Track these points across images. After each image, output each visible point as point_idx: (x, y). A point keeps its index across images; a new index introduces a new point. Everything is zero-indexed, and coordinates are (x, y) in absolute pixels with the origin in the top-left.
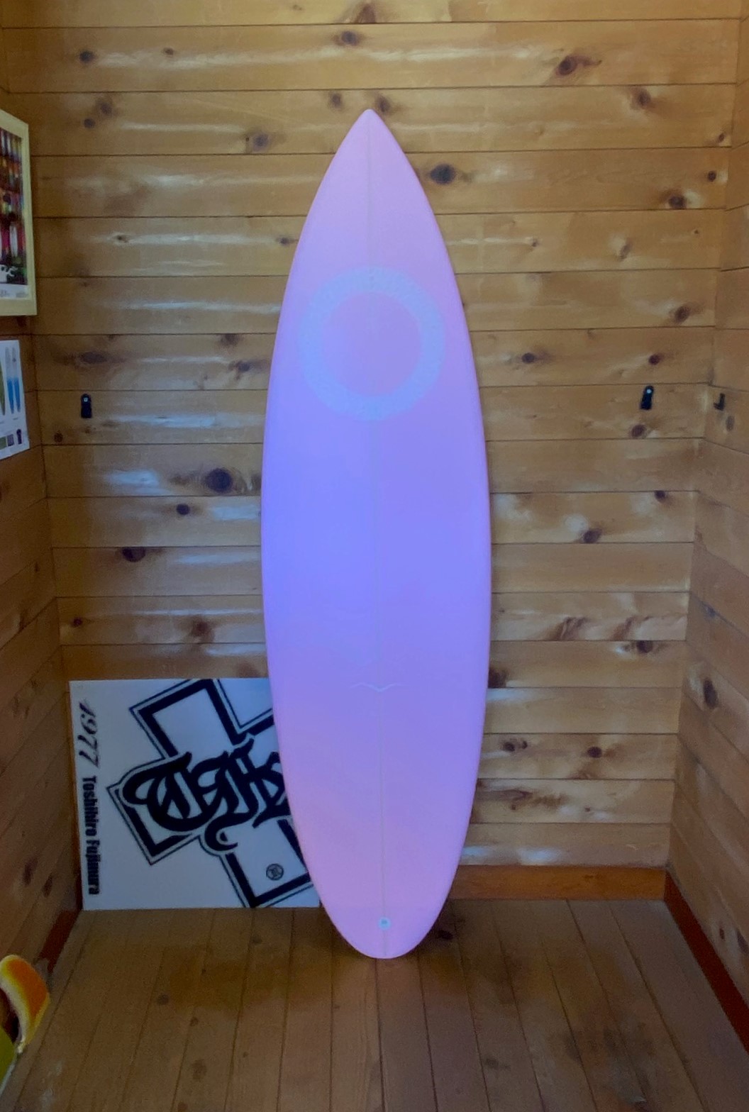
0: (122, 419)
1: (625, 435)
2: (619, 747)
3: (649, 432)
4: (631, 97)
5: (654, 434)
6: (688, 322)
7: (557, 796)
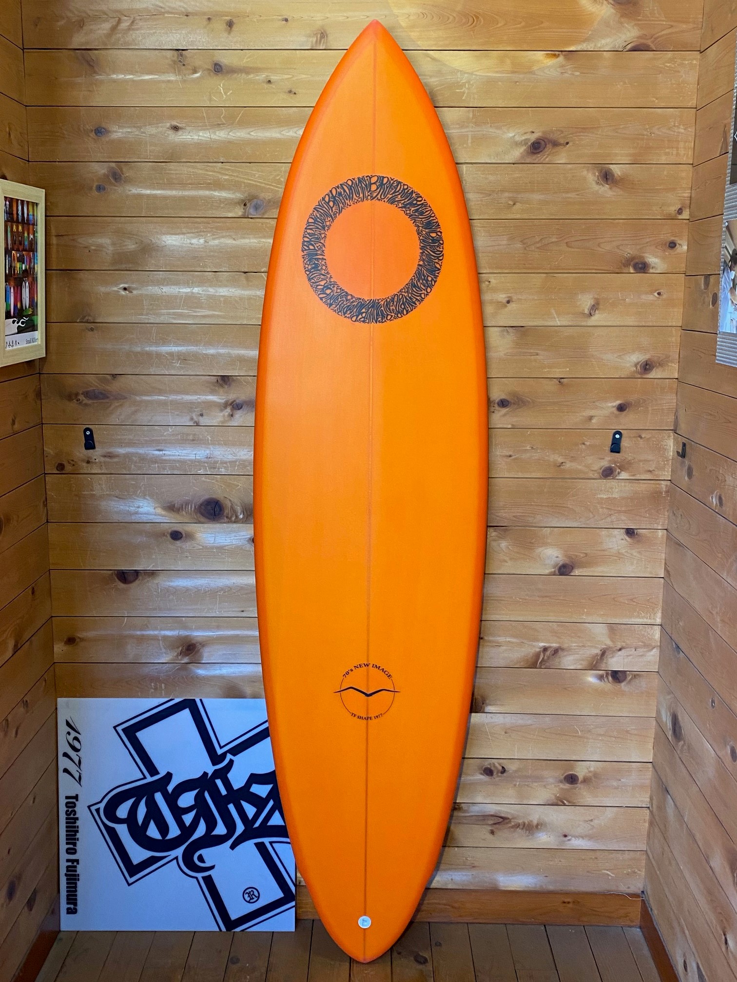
0: (122, 451)
1: (596, 475)
2: (596, 775)
3: (619, 473)
4: (597, 174)
5: (624, 475)
6: (653, 374)
7: (535, 822)
